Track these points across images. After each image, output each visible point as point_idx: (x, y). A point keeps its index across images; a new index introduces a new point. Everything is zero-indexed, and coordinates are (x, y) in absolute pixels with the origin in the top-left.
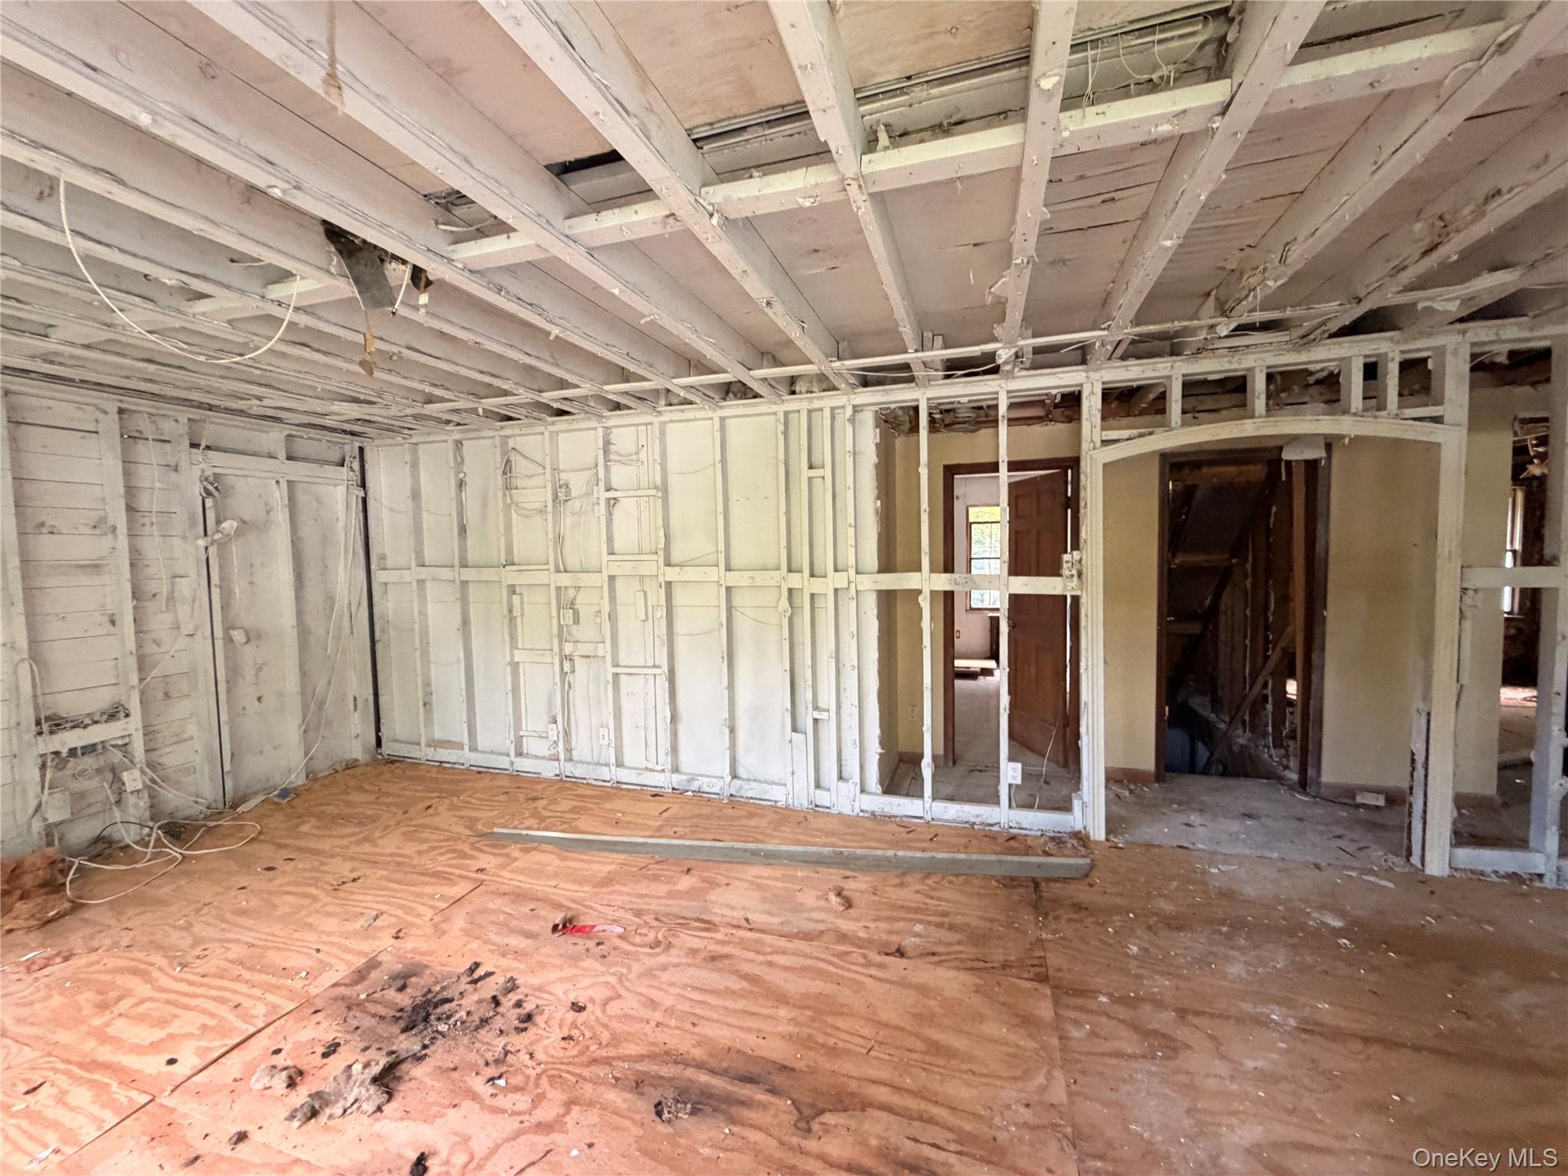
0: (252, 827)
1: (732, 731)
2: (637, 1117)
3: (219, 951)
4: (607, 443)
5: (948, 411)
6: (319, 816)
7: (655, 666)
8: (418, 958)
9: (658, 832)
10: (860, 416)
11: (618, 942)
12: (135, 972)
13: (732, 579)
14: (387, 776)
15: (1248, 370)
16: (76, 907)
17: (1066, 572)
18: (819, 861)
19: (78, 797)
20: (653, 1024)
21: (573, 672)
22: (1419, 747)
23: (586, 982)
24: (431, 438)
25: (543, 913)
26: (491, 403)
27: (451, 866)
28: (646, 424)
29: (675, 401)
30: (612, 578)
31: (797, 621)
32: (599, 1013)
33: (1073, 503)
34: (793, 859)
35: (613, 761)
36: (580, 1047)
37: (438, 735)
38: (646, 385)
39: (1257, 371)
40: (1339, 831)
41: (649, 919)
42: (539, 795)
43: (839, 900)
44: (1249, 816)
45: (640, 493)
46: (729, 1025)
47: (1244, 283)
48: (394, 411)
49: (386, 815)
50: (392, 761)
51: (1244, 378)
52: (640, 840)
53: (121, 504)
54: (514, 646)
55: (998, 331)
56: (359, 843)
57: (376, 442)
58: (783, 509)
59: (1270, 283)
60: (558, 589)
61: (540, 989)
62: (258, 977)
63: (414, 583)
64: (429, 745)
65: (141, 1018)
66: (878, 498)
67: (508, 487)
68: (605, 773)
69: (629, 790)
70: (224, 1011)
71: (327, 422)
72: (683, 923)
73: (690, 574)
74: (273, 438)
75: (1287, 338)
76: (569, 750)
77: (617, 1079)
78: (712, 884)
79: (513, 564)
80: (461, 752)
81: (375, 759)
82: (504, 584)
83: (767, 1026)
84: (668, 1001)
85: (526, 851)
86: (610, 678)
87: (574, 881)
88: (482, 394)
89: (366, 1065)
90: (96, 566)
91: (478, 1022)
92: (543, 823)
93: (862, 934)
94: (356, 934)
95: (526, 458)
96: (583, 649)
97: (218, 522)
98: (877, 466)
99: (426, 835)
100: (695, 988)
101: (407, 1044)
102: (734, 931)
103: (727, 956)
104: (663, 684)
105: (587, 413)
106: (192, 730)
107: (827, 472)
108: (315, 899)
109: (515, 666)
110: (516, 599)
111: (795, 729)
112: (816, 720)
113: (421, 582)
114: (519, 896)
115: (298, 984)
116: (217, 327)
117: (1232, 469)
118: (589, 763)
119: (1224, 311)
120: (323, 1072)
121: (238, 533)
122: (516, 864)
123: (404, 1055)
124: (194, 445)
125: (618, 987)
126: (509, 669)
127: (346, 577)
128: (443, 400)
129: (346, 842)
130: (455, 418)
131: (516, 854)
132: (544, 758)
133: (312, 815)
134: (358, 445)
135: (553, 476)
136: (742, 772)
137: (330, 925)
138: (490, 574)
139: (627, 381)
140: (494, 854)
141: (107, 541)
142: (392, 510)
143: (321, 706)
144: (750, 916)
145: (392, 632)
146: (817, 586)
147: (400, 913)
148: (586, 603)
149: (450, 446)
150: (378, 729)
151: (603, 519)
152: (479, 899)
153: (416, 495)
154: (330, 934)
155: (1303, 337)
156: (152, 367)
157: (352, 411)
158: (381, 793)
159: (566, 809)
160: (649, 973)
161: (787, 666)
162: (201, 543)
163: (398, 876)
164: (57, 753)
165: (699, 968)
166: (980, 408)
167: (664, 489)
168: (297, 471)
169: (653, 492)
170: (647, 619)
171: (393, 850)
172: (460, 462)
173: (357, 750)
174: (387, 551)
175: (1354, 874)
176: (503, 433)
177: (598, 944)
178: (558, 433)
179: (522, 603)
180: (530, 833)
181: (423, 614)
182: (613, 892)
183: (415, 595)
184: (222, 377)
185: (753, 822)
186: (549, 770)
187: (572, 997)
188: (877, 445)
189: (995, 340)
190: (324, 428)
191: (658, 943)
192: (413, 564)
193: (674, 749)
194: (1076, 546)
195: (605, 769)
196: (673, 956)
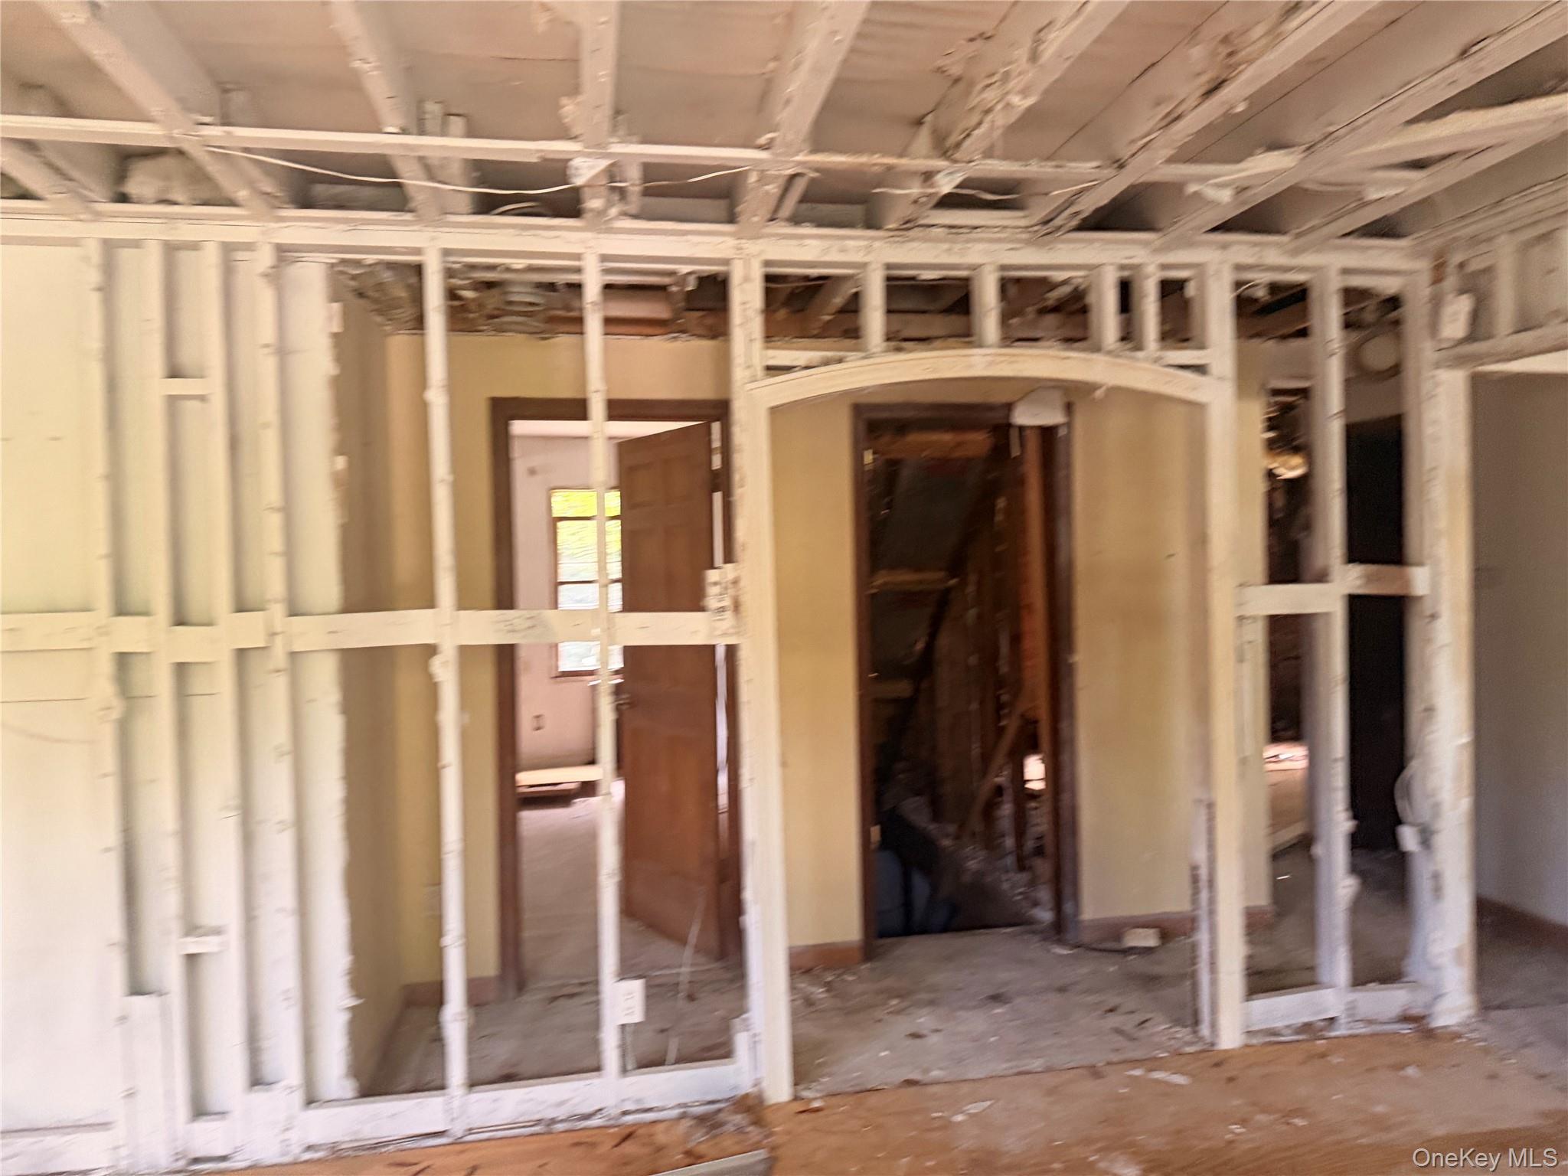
5: (490, 285)
10: (295, 271)
15: (975, 268)
17: (712, 602)
22: (1200, 855)
33: (722, 481)
39: (988, 269)
40: (1113, 1000)
44: (996, 998)
47: (974, 101)
51: (966, 281)
55: (569, 108)
59: (1016, 100)
66: (340, 450)
75: (1023, 223)
98: (338, 384)
107: (214, 385)
111: (137, 988)
112: (192, 959)
117: (947, 437)
119: (944, 148)
146: (190, 644)
155: (1046, 222)
161: (113, 839)
166: (551, 287)
175: (1137, 1072)
188: (335, 336)
189: (565, 134)
194: (729, 558)
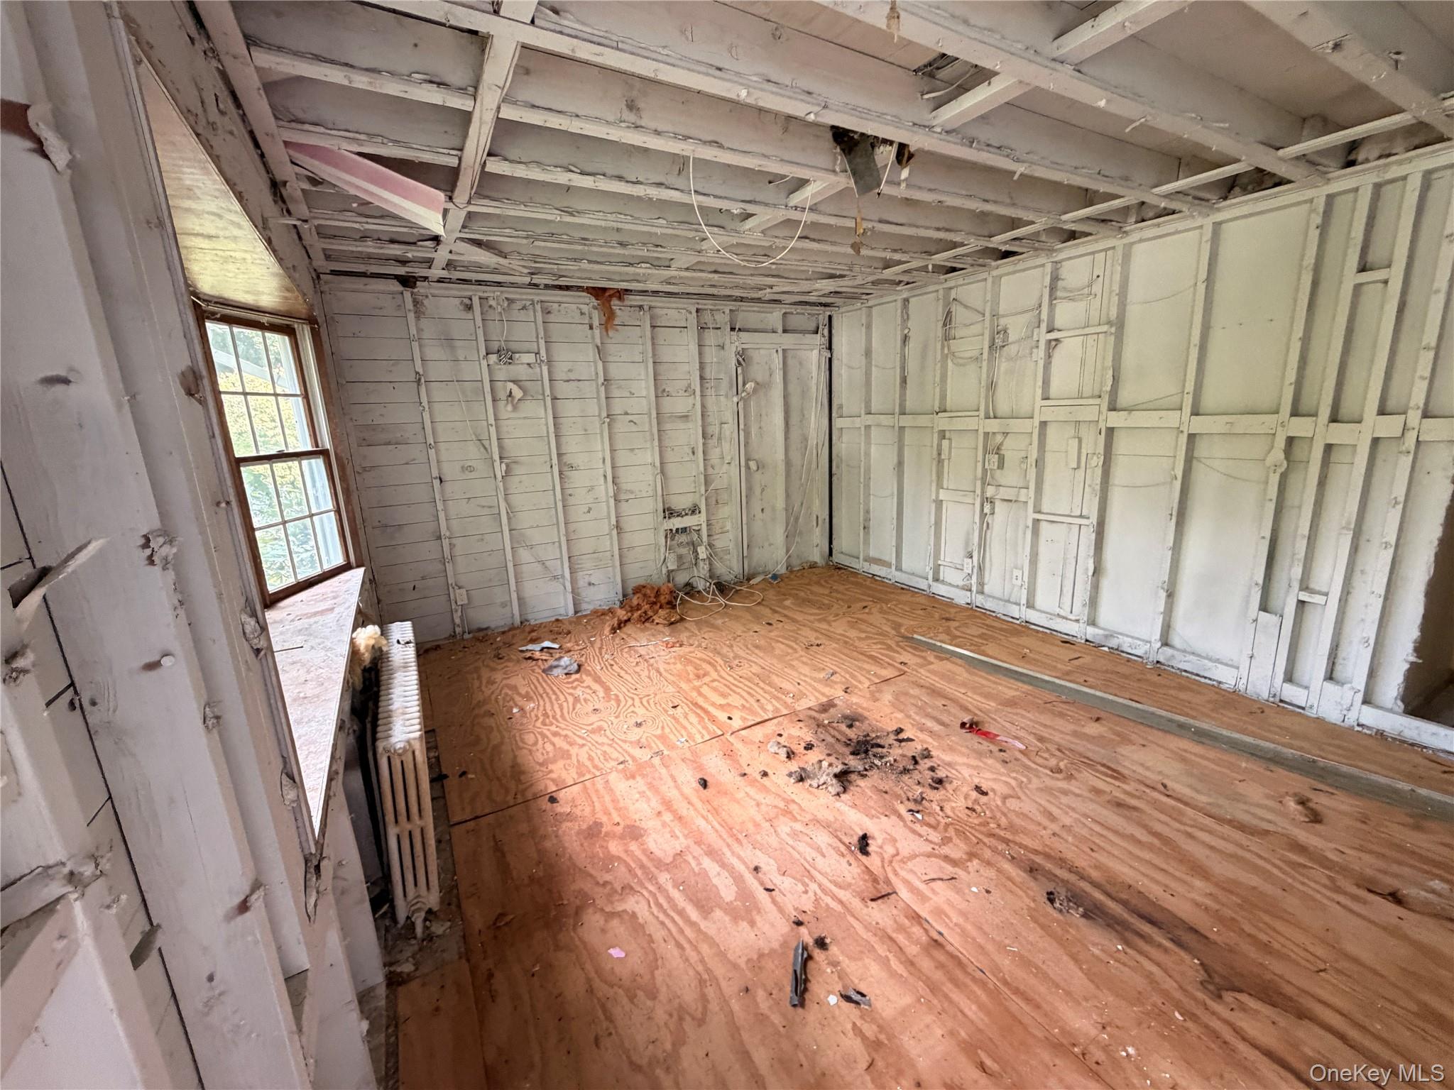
0: (759, 596)
1: (1171, 595)
2: (1031, 893)
3: (747, 665)
4: (1055, 278)
6: (796, 597)
7: (1081, 516)
8: (860, 710)
9: (1066, 675)
11: (1020, 756)
12: (710, 663)
13: (1198, 425)
14: (836, 578)
16: (682, 620)
18: (1275, 760)
19: (680, 557)
20: (1049, 832)
21: (993, 514)
23: (988, 775)
24: (884, 300)
25: (952, 710)
26: (941, 258)
27: (882, 655)
28: (1106, 250)
29: (1151, 214)
30: (1043, 424)
31: (1294, 479)
32: (999, 803)
34: (1235, 746)
35: (1024, 601)
36: (980, 820)
37: (872, 554)
38: (1116, 203)
41: (1053, 748)
42: (952, 616)
43: (1300, 808)
45: (1087, 331)
46: (1131, 867)
48: (859, 281)
49: (836, 606)
50: (838, 568)
52: (1047, 678)
53: (698, 373)
54: (940, 486)
56: (820, 621)
57: (842, 310)
58: (1299, 332)
60: (986, 434)
61: (949, 764)
62: (767, 688)
63: (863, 429)
64: (865, 560)
65: (715, 690)
67: (947, 338)
68: (1014, 611)
69: (1038, 632)
70: (752, 701)
71: (812, 298)
72: (1090, 763)
73: (1140, 419)
74: (774, 317)
76: (981, 584)
77: (1013, 858)
78: (1126, 740)
79: (945, 411)
80: (889, 570)
81: (827, 564)
82: (936, 430)
83: (1180, 889)
84: (1067, 821)
85: (941, 659)
86: (1030, 524)
87: (981, 694)
88: (933, 250)
89: (830, 765)
90: (687, 416)
91: (902, 769)
92: (953, 639)
93: (1332, 856)
94: (820, 681)
95: (966, 307)
96: (1004, 493)
97: (744, 384)
99: (863, 627)
100: (1094, 820)
101: (854, 763)
102: (1148, 791)
103: (1135, 808)
104: (1089, 537)
105: (1036, 249)
106: (728, 526)
107: (1396, 272)
108: (795, 650)
109: (939, 503)
110: (945, 443)
111: (1264, 607)
112: (1301, 604)
113: (868, 427)
114: (934, 692)
115: (789, 701)
116: (756, 239)
118: (1000, 599)
120: (805, 758)
121: (755, 390)
122: (931, 667)
123: (852, 769)
124: (733, 329)
125: (1017, 789)
126: (933, 506)
127: (815, 423)
128: (900, 263)
129: (812, 618)
130: (905, 278)
131: (931, 659)
132: (957, 587)
133: (790, 595)
134: (828, 313)
135: (992, 321)
136: (1176, 640)
137: (806, 670)
138: (923, 421)
139: (1091, 204)
140: (915, 655)
141: (691, 400)
142: (849, 367)
143: (797, 519)
144: (1169, 783)
145: (844, 466)
146: (1339, 433)
147: (847, 676)
148: (1012, 450)
149: (899, 304)
150: (831, 542)
151: (1041, 363)
152: (901, 684)
153: (868, 353)
154: (805, 676)
156: (716, 276)
157: (828, 286)
158: (832, 590)
159: (976, 633)
160: (1047, 790)
161: (1267, 533)
162: (735, 399)
163: (846, 651)
164: (671, 530)
165: (1102, 806)
167: (1119, 325)
168: (788, 340)
169: (1105, 328)
170: (1078, 467)
171: (840, 631)
172: (906, 317)
173: (817, 556)
174: (844, 402)
176: (946, 285)
177: (1001, 750)
178: (1000, 277)
179: (950, 448)
180: (944, 645)
181: (868, 454)
182: (1017, 714)
183: (863, 438)
184: (752, 275)
185: (1183, 695)
186: (961, 598)
187: (976, 781)
190: (806, 303)
191: (1060, 771)
192: (863, 412)
193: (1093, 602)
195: (1016, 608)
196: (1073, 786)
